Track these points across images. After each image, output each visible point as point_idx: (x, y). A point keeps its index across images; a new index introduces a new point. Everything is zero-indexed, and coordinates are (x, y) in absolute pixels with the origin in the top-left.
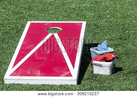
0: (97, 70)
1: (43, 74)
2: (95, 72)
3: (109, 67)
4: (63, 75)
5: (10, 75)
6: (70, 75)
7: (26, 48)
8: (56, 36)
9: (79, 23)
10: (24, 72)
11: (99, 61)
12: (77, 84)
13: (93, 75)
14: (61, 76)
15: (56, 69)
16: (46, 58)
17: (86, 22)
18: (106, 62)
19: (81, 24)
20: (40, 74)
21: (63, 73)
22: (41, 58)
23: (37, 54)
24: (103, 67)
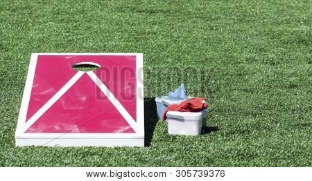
0: (174, 128)
1: (83, 130)
2: (170, 132)
3: (196, 121)
4: (120, 131)
5: (26, 132)
6: (131, 131)
7: (41, 93)
8: (92, 75)
9: (129, 56)
10: (49, 127)
11: (179, 111)
12: (145, 146)
13: (169, 137)
14: (115, 132)
15: (104, 123)
16: (81, 108)
17: (142, 54)
18: (191, 111)
19: (135, 57)
20: (77, 130)
21: (118, 129)
22: (72, 108)
23: (63, 102)
24: (185, 122)
